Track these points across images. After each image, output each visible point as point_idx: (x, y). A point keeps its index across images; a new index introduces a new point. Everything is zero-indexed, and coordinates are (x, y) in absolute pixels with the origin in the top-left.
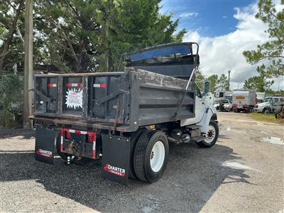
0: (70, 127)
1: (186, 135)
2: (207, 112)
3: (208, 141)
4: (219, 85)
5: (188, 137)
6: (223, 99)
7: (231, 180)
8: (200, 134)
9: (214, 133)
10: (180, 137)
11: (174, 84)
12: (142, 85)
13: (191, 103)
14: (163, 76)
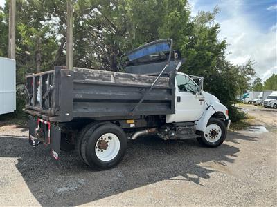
0: (40, 118)
1: (172, 131)
2: (207, 109)
3: (211, 140)
8: (194, 132)
9: (220, 133)
10: (167, 134)
11: (134, 80)
12: (78, 81)
13: (166, 99)
14: (115, 73)
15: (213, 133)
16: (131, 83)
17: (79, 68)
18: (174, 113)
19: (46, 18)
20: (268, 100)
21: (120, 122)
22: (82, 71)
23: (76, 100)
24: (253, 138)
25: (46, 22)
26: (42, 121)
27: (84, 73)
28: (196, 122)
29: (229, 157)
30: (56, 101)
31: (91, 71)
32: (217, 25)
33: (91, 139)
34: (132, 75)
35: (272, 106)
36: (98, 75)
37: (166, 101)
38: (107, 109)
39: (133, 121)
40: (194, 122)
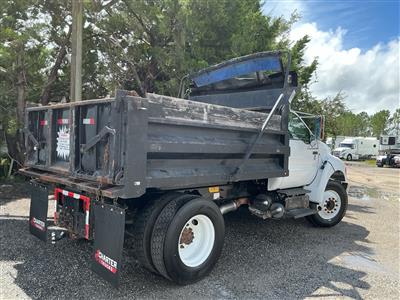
0: (63, 187)
1: (277, 204)
2: (323, 168)
3: (327, 216)
4: (392, 126)
5: (280, 209)
6: (392, 147)
7: (332, 292)
8: (306, 205)
9: (339, 203)
10: (268, 208)
11: (235, 120)
12: (154, 119)
13: (278, 151)
14: (209, 105)
15: (330, 205)
16: (231, 124)
17: (156, 96)
18: (288, 175)
19: (29, 14)
20: (341, 149)
21: (200, 191)
22: (161, 101)
23: (151, 156)
24: (366, 207)
25: (29, 21)
26: (65, 193)
27: (163, 105)
28: (305, 188)
29: (359, 243)
30: (117, 158)
31: (175, 100)
32: (306, 37)
33: (173, 228)
34: (233, 109)
35: (345, 157)
36: (184, 109)
37: (277, 156)
38: (196, 170)
39: (217, 189)
40: (301, 187)
